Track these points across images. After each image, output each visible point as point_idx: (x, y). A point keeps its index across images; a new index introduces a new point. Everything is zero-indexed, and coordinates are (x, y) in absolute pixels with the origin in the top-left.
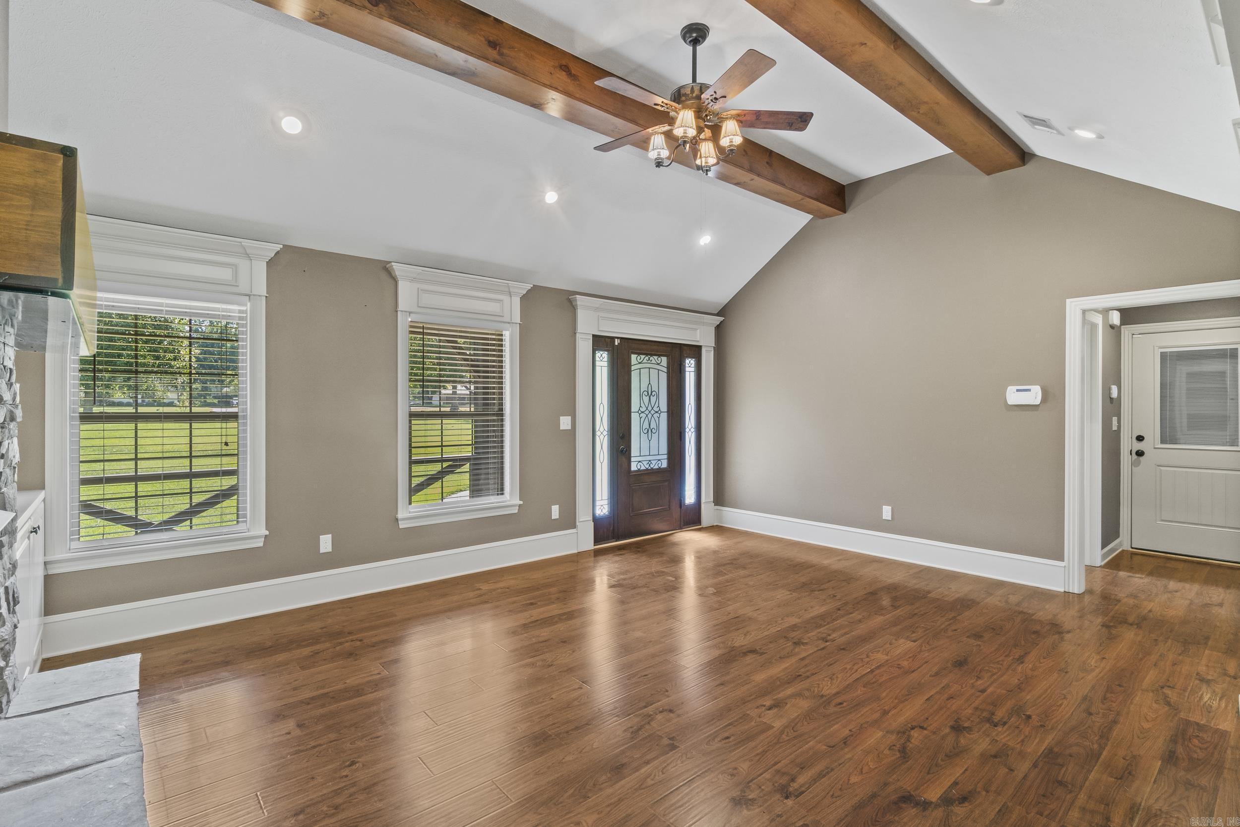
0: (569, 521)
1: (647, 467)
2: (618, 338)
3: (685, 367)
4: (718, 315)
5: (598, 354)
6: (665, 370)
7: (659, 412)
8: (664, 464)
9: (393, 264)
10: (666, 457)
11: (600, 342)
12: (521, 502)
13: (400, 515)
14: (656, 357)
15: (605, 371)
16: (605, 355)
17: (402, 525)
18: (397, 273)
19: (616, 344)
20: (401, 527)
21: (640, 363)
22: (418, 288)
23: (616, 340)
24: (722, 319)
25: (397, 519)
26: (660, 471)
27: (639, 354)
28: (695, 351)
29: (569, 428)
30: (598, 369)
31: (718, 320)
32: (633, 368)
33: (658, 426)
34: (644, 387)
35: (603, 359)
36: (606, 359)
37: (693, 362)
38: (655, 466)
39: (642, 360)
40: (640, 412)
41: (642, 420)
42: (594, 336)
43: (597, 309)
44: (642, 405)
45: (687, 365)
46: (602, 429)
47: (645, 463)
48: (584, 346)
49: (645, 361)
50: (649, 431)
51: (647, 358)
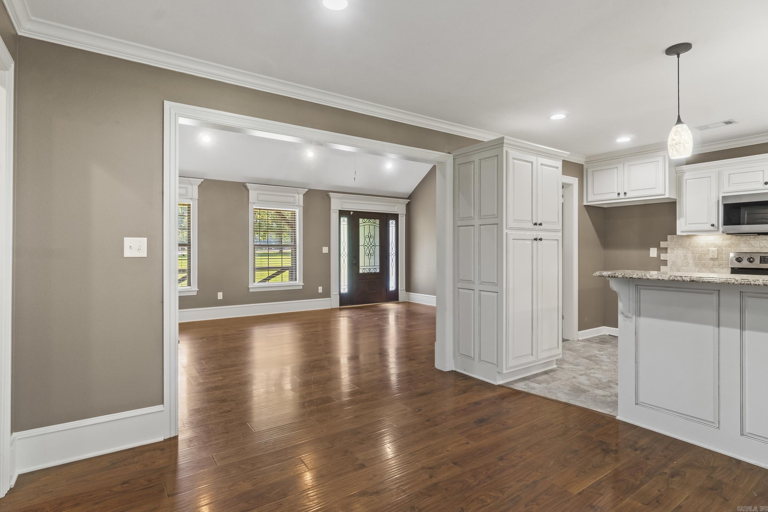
0: (327, 294)
1: (368, 271)
2: (352, 211)
3: (389, 224)
4: (408, 199)
5: (342, 219)
6: (378, 226)
7: (375, 246)
8: (378, 271)
9: (247, 184)
10: (379, 267)
11: (342, 213)
12: (304, 284)
13: (250, 287)
14: (373, 220)
15: (346, 227)
16: (346, 219)
17: (251, 290)
18: (248, 187)
19: (351, 214)
20: (250, 291)
21: (364, 223)
22: (258, 193)
23: (351, 212)
24: (409, 200)
25: (249, 288)
26: (375, 274)
27: (364, 218)
28: (395, 217)
29: (327, 252)
30: (342, 226)
31: (407, 201)
32: (360, 225)
33: (374, 252)
34: (366, 234)
35: (344, 221)
36: (346, 221)
37: (394, 222)
38: (372, 271)
39: (365, 221)
40: (364, 246)
41: (365, 249)
42: (339, 210)
43: (340, 198)
44: (366, 242)
45: (390, 223)
46: (344, 253)
47: (367, 270)
48: (334, 216)
49: (367, 221)
50: (370, 254)
51: (368, 220)
